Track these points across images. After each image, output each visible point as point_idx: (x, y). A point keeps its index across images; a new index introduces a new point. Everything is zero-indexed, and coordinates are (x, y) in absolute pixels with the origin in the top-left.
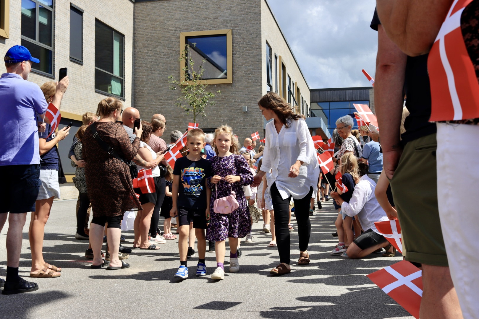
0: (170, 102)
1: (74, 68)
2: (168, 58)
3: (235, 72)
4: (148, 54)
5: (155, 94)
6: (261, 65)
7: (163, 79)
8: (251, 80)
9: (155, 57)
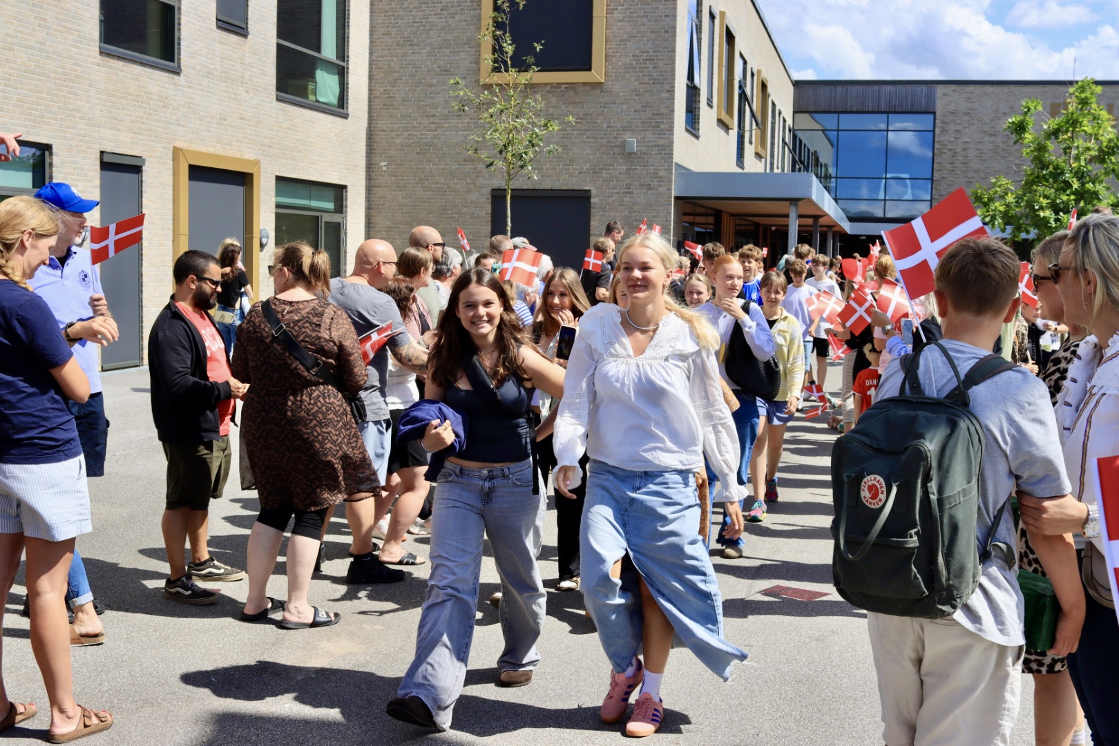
0: (454, 122)
1: (226, 44)
2: (453, 15)
3: (611, 56)
4: (405, 6)
5: (419, 101)
6: (675, 40)
7: (439, 67)
8: (648, 76)
9: (420, 13)
